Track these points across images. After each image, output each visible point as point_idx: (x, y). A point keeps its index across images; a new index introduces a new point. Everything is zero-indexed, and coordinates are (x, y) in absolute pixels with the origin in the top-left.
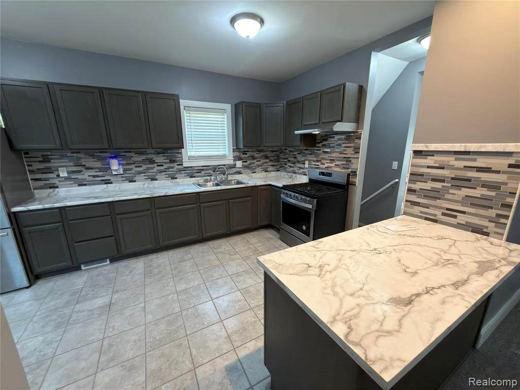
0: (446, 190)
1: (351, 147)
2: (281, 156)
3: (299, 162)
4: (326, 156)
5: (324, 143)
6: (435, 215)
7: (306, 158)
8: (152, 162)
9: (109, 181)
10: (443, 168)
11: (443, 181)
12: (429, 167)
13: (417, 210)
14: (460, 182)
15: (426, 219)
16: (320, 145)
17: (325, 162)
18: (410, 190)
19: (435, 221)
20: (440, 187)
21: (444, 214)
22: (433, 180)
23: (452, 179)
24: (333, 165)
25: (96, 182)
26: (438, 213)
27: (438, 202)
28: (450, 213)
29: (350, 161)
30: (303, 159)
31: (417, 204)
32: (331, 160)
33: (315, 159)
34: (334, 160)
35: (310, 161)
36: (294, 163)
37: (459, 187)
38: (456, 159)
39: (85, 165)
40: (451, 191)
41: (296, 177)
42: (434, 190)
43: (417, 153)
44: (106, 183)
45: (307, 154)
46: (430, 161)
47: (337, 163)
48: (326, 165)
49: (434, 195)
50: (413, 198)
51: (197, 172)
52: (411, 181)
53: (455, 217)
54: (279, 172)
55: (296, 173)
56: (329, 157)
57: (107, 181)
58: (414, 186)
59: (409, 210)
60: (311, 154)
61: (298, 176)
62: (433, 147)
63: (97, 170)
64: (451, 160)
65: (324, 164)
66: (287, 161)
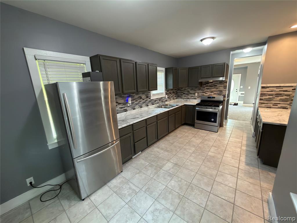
0: (274, 98)
1: (222, 86)
2: (178, 91)
3: (191, 94)
4: (209, 90)
5: (207, 85)
6: (270, 106)
7: (196, 92)
8: (141, 98)
9: (127, 110)
10: (272, 91)
11: (273, 95)
12: (267, 91)
13: (263, 105)
14: (278, 95)
15: (267, 107)
16: (205, 86)
17: (208, 93)
18: (260, 99)
19: (270, 108)
20: (272, 97)
21: (273, 105)
22: (269, 95)
23: (276, 94)
24: (213, 93)
25: (122, 111)
26: (271, 105)
27: (271, 102)
28: (275, 104)
29: (222, 92)
30: (194, 92)
31: (264, 103)
32: (211, 92)
33: (201, 92)
34: (213, 92)
35: (198, 93)
36: (187, 94)
37: (278, 97)
38: (277, 89)
39: (118, 102)
40: (275, 98)
41: (190, 100)
42: (269, 98)
43: (263, 87)
44: (125, 111)
45: (196, 90)
46: (268, 89)
47: (215, 93)
48: (208, 94)
49: (269, 100)
50: (262, 102)
51: (155, 102)
52: (261, 96)
53: (277, 105)
54: (177, 99)
55: (189, 99)
56: (210, 91)
57: (125, 110)
58: (262, 98)
59: (261, 106)
60: (199, 90)
61: (191, 100)
62: (269, 85)
63: (122, 104)
64: (275, 89)
65: (207, 94)
66: (183, 94)
